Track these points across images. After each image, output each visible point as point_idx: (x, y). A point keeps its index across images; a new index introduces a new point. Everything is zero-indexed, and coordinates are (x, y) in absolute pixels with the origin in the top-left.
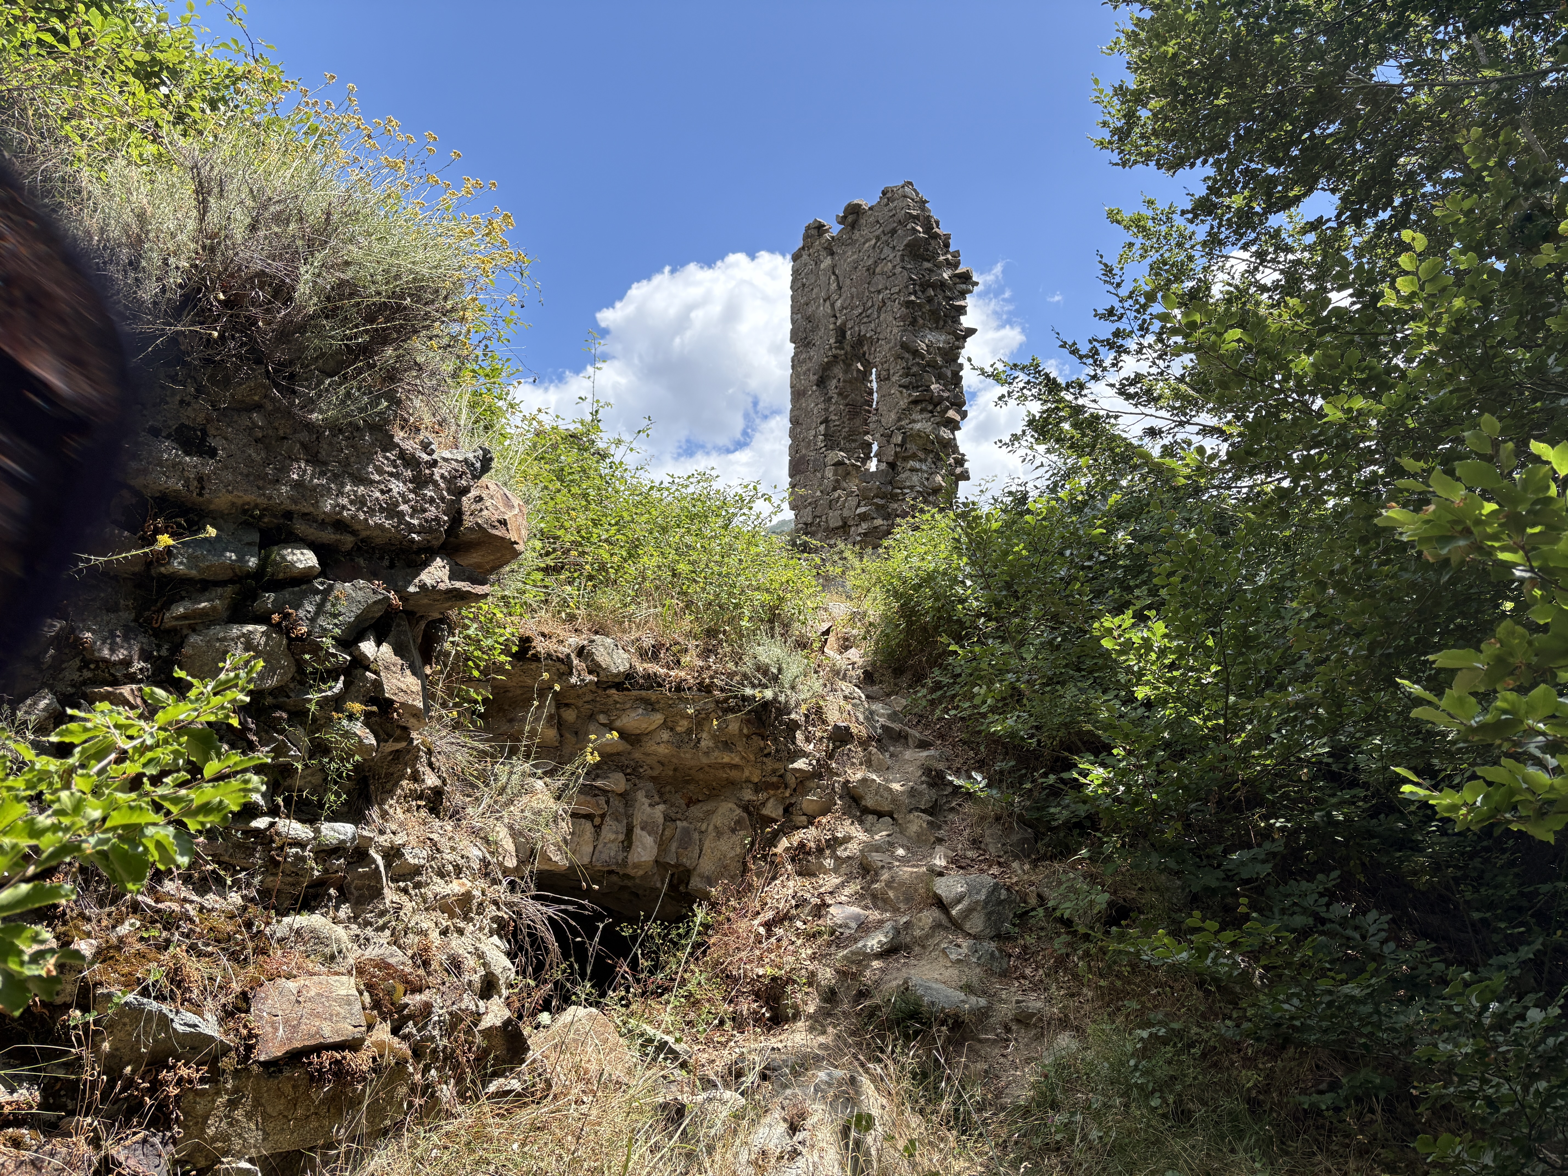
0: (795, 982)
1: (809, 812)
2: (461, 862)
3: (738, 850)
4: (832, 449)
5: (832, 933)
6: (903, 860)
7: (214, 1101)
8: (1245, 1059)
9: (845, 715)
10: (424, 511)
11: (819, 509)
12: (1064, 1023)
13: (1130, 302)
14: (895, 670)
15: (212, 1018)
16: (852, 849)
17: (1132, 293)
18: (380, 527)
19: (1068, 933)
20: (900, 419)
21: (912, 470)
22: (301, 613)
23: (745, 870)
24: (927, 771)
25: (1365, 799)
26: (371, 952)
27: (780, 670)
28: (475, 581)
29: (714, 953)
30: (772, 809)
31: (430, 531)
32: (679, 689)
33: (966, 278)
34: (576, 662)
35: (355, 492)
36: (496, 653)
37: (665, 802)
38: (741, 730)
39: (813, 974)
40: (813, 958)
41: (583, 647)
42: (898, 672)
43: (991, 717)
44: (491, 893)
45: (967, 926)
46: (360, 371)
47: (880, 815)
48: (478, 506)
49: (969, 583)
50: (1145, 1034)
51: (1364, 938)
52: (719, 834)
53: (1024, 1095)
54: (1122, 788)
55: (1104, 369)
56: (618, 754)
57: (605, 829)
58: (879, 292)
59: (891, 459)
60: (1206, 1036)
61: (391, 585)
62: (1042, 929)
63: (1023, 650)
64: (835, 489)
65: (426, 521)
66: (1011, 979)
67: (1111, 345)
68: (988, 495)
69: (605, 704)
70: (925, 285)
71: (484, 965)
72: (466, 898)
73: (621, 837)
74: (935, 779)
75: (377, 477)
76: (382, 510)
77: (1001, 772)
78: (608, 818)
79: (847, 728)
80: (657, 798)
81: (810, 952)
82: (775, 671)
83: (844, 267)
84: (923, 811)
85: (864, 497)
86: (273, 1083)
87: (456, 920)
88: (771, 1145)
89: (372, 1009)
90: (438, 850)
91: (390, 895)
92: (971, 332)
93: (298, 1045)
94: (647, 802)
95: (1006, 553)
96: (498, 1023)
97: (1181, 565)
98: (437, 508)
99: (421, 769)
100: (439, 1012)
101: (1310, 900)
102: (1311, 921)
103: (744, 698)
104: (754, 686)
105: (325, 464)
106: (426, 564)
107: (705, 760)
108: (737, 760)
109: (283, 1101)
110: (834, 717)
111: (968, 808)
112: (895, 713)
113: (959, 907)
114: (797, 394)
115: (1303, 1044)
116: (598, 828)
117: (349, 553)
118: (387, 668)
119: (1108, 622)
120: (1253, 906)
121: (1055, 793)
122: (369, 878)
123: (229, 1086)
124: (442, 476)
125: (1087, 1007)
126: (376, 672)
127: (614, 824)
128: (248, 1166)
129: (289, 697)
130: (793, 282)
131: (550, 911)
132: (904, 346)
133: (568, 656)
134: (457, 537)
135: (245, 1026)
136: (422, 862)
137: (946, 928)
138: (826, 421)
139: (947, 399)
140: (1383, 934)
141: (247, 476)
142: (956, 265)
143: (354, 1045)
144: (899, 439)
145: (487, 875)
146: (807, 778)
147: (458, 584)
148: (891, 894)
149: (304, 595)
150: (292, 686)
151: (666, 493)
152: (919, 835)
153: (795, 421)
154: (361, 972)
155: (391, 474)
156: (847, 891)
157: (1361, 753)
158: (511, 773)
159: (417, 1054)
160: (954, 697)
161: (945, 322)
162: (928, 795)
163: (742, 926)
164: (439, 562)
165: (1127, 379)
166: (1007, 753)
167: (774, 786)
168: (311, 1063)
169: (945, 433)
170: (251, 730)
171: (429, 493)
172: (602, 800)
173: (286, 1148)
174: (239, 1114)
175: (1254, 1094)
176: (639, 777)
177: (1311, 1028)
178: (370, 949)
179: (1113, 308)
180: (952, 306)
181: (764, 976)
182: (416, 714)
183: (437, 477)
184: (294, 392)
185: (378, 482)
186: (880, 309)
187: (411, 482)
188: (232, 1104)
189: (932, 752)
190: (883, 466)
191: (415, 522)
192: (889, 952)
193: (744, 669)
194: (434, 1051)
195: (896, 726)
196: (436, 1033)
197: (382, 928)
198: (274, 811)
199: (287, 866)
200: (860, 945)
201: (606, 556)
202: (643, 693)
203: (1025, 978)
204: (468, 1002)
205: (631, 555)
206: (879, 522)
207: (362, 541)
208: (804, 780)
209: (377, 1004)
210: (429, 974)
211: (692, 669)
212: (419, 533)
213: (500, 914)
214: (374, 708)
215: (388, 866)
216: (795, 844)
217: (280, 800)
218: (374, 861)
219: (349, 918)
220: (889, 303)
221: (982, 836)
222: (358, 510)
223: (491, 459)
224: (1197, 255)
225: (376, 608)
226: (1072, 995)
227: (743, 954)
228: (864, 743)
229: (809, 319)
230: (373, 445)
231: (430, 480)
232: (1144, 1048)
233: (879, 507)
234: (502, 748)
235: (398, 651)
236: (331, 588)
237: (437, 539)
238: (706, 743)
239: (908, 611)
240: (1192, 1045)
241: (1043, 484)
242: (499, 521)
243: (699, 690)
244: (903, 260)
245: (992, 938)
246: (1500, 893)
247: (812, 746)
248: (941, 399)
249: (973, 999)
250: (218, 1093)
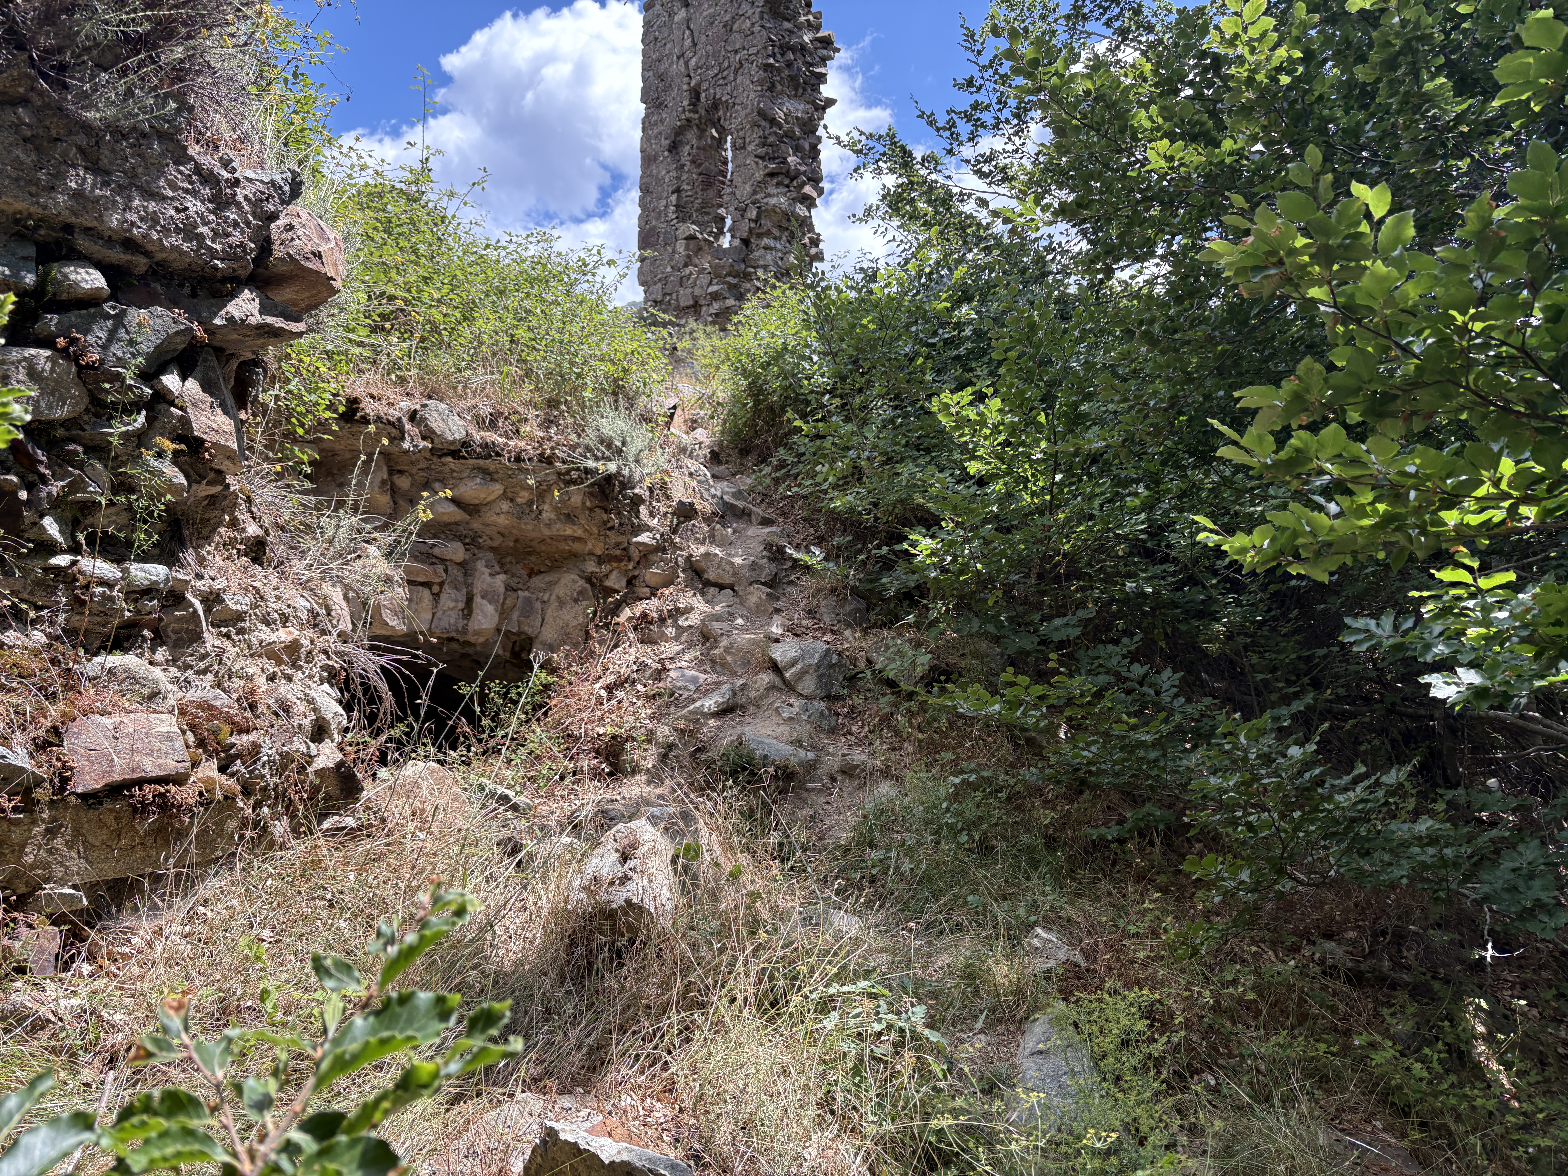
0: (634, 739)
1: (653, 584)
2: (287, 611)
3: (581, 619)
4: (684, 221)
5: (672, 695)
6: (741, 628)
7: (30, 831)
8: (1046, 802)
9: (690, 491)
10: (228, 235)
11: (669, 286)
12: (885, 773)
13: (990, 72)
14: (741, 450)
15: (22, 752)
16: (694, 619)
17: (992, 62)
18: (178, 249)
19: (893, 693)
20: (755, 192)
21: (766, 248)
22: (91, 339)
23: (587, 636)
24: (769, 546)
25: (1174, 574)
26: (193, 695)
27: (624, 443)
28: (288, 317)
29: (554, 714)
30: (615, 581)
31: (235, 258)
32: (518, 459)
33: (827, 42)
34: (408, 426)
35: (145, 208)
36: (321, 408)
37: (506, 572)
38: (584, 503)
39: (652, 732)
40: (652, 717)
41: (415, 411)
42: (744, 452)
43: (832, 493)
44: (320, 643)
45: (799, 688)
46: (141, 64)
47: (721, 587)
48: (289, 235)
49: (815, 358)
50: (957, 781)
51: (1157, 693)
52: (562, 603)
53: (844, 836)
54: (949, 558)
55: (961, 144)
56: (456, 523)
57: (444, 597)
58: (736, 52)
59: (745, 235)
60: (1012, 782)
61: (193, 314)
62: (870, 690)
63: (865, 429)
64: (686, 265)
65: (230, 247)
66: (839, 735)
67: (968, 117)
68: (840, 271)
69: (440, 472)
70: (785, 48)
71: (315, 710)
72: (293, 647)
73: (461, 605)
74: (776, 554)
75: (170, 193)
76: (178, 230)
77: (839, 548)
78: (446, 587)
79: (692, 504)
80: (497, 568)
81: (649, 711)
82: (619, 444)
83: (699, 22)
84: (763, 584)
85: (716, 274)
86: (93, 814)
87: (283, 667)
88: (603, 872)
89: (197, 747)
90: (262, 597)
91: (211, 640)
92: (831, 102)
93: (116, 778)
94: (487, 571)
95: (853, 326)
96: (331, 765)
97: (1019, 341)
98: (242, 232)
99: (240, 517)
100: (268, 751)
101: (1114, 661)
102: (1113, 679)
103: (587, 471)
104: (597, 459)
105: (108, 173)
106: (232, 295)
107: (547, 532)
108: (579, 533)
109: (105, 831)
110: (679, 493)
111: (807, 581)
112: (740, 492)
113: (793, 670)
114: (648, 159)
115: (1097, 786)
116: (436, 596)
117: (142, 277)
118: (195, 405)
119: (946, 397)
120: (1060, 663)
121: (887, 565)
122: (187, 622)
123: (45, 816)
124: (246, 198)
125: (907, 760)
126: (181, 408)
127: (454, 593)
128: (72, 891)
129: (84, 430)
130: (645, 34)
131: (383, 661)
132: (762, 114)
133: (399, 420)
134: (266, 268)
135: (59, 759)
136: (245, 608)
137: (780, 690)
138: (678, 191)
139: (804, 173)
140: (1175, 690)
141: (17, 180)
142: (818, 28)
143: (179, 780)
144: (753, 213)
145: (315, 626)
146: (651, 552)
147: (270, 320)
148: (729, 659)
149: (93, 319)
150: (86, 418)
151: (503, 253)
152: (758, 606)
153: (645, 190)
154: (182, 713)
155: (187, 191)
156: (687, 657)
157: (1174, 531)
158: (338, 526)
159: (247, 792)
160: (798, 474)
161: (805, 90)
162: (769, 569)
163: (583, 689)
164: (247, 294)
165: (982, 156)
166: (845, 530)
167: (618, 559)
168: (133, 796)
169: (801, 210)
170: (41, 462)
171: (232, 215)
172: (440, 568)
173: (111, 876)
174: (58, 843)
175: (1051, 831)
176: (479, 547)
177: (1104, 772)
178: (192, 691)
179: (972, 78)
180: (813, 73)
181: (604, 734)
182: (230, 456)
183: (240, 198)
184: (65, 87)
185: (172, 199)
186: (736, 71)
187: (210, 201)
188: (51, 832)
189: (774, 529)
190: (737, 242)
191: (218, 247)
192: (725, 711)
193: (587, 441)
194: (265, 789)
195: (740, 504)
196: (266, 771)
197: (204, 672)
198: (75, 549)
199: (95, 605)
200: (698, 704)
201: (440, 317)
202: (481, 462)
203: (851, 734)
204: (299, 745)
205: (465, 319)
206: (731, 302)
207: (158, 264)
208: (647, 554)
209: (201, 743)
210: (257, 717)
211: (532, 439)
212: (222, 260)
213: (330, 663)
214: (183, 447)
215: (208, 611)
216: (638, 614)
217: (81, 537)
218: (191, 605)
219: (167, 661)
220: (746, 65)
221: (818, 607)
222: (150, 228)
223: (301, 183)
224: (1060, 30)
225: (178, 339)
226: (894, 749)
227: (584, 715)
228: (708, 520)
229: (661, 78)
230: (162, 155)
231: (232, 201)
232: (956, 794)
233: (732, 287)
234: (329, 502)
235: (207, 386)
236: (123, 313)
237: (245, 268)
238: (548, 514)
239: (756, 390)
240: (999, 790)
241: (894, 261)
242: (313, 253)
243: (540, 461)
244: (762, 18)
245: (822, 699)
246: (1282, 657)
247: (656, 521)
248: (798, 174)
249: (802, 753)
250: (34, 823)
